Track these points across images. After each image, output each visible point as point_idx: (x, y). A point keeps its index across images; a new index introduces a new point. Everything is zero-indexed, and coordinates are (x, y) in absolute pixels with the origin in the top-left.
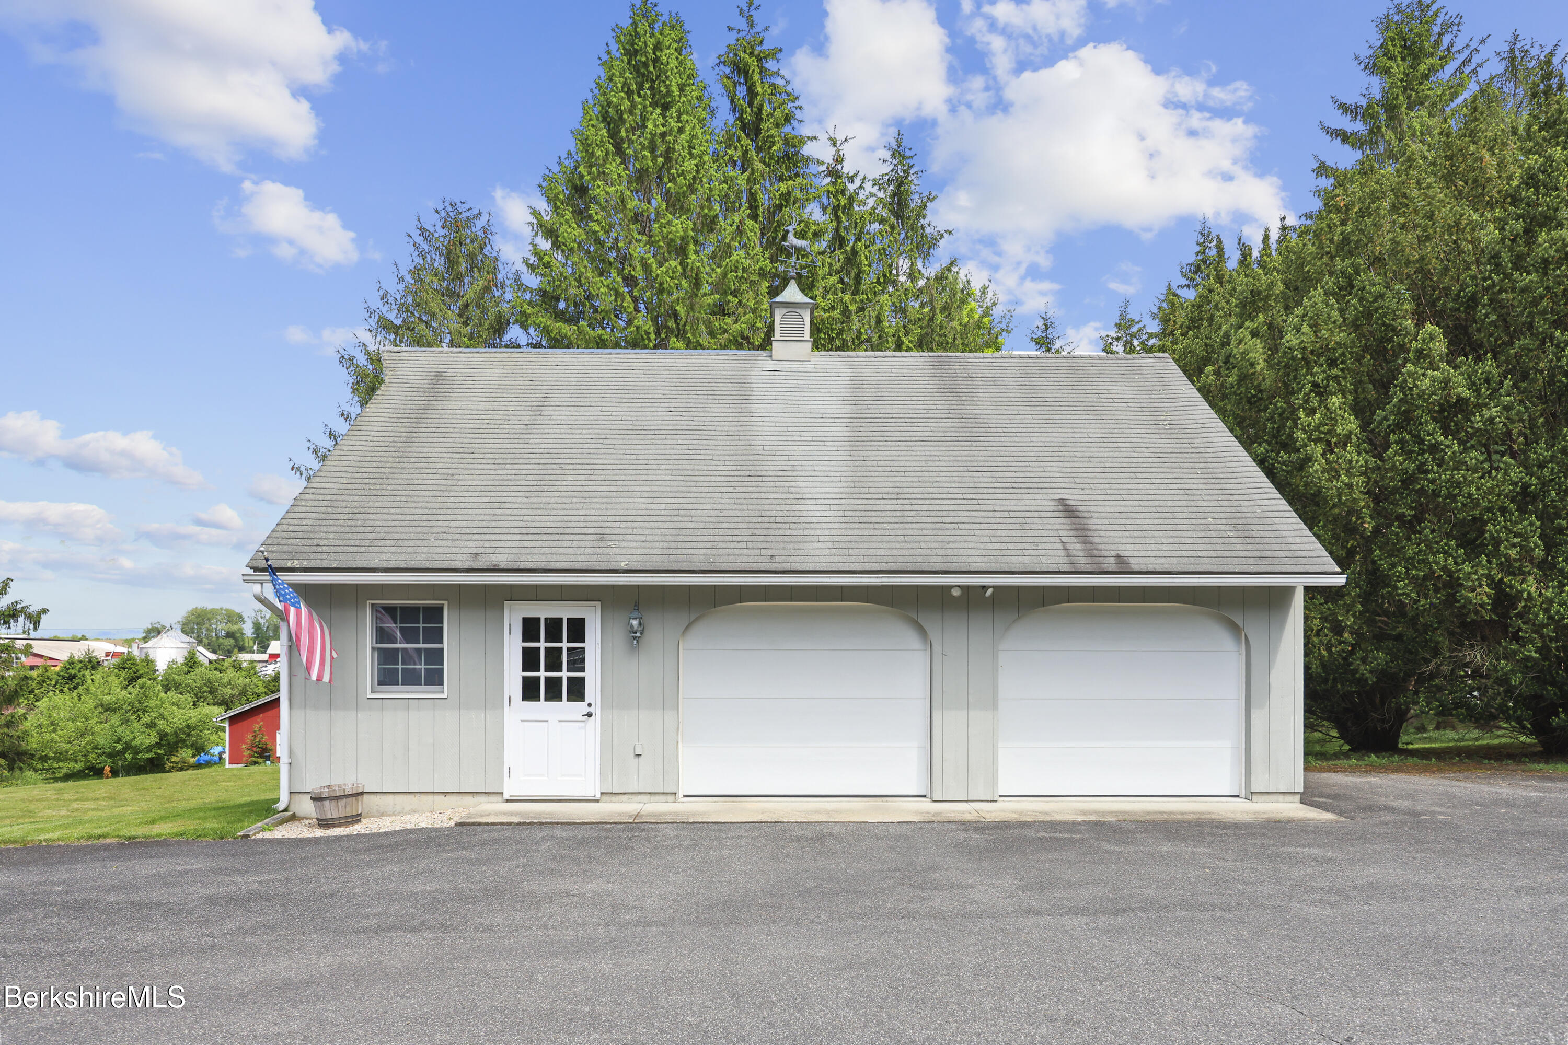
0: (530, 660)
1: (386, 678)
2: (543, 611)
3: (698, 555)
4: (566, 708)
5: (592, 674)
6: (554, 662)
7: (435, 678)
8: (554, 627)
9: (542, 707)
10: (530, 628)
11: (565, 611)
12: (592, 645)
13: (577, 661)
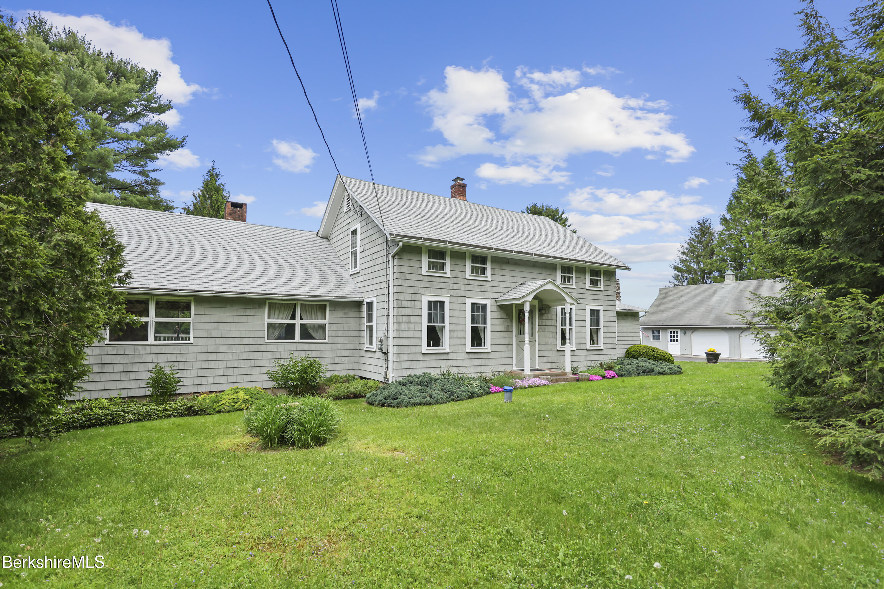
0: (671, 336)
1: (654, 339)
2: (673, 330)
3: (691, 323)
4: (676, 343)
5: (679, 338)
6: (674, 336)
7: (659, 339)
8: (674, 332)
9: (673, 343)
10: (671, 333)
11: (676, 330)
12: (679, 335)
13: (677, 337)
